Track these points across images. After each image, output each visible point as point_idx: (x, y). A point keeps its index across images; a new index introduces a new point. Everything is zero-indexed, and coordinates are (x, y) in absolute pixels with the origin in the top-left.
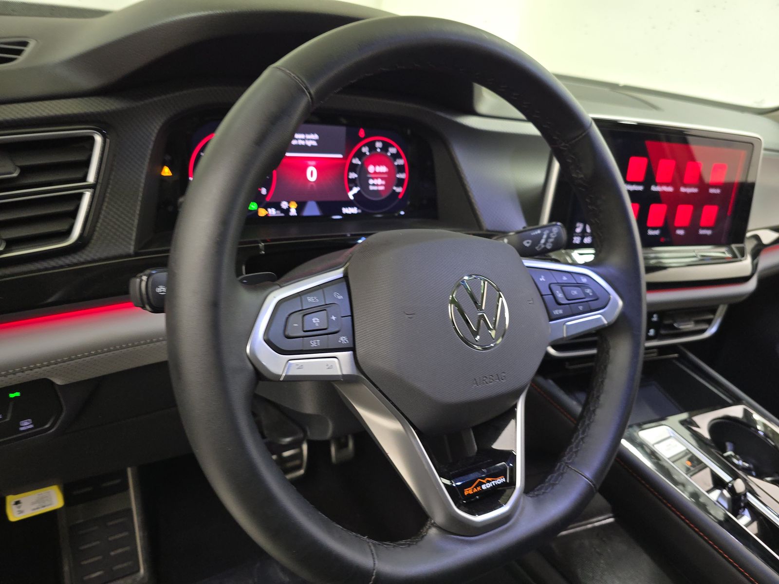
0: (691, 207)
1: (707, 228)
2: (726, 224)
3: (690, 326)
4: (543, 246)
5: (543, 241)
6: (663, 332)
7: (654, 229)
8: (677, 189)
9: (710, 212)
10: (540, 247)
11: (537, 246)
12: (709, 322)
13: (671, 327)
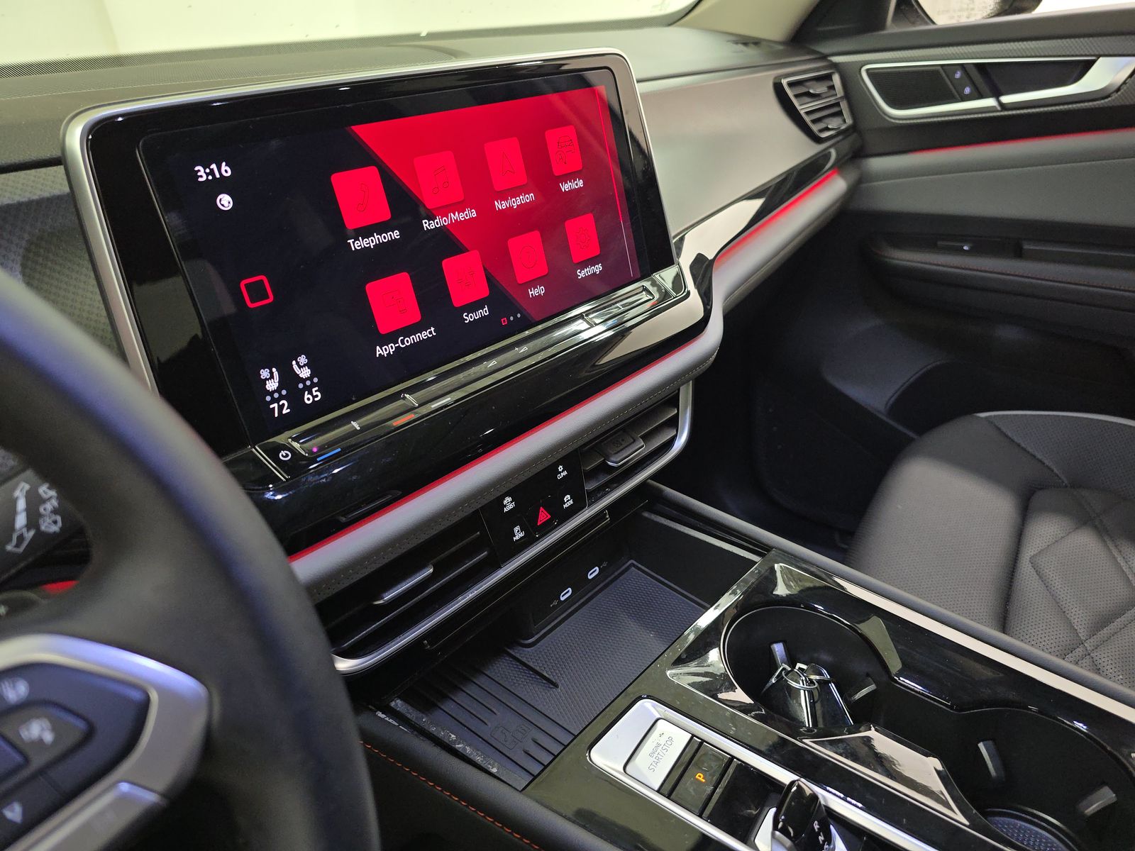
0: (537, 233)
1: (592, 262)
2: (626, 240)
3: (640, 449)
4: (29, 535)
5: (21, 520)
6: (590, 486)
7: (473, 308)
8: (486, 210)
9: (581, 230)
10: (21, 538)
11: (9, 540)
12: (674, 423)
13: (604, 468)
